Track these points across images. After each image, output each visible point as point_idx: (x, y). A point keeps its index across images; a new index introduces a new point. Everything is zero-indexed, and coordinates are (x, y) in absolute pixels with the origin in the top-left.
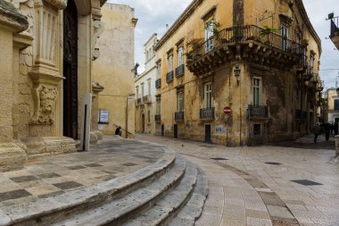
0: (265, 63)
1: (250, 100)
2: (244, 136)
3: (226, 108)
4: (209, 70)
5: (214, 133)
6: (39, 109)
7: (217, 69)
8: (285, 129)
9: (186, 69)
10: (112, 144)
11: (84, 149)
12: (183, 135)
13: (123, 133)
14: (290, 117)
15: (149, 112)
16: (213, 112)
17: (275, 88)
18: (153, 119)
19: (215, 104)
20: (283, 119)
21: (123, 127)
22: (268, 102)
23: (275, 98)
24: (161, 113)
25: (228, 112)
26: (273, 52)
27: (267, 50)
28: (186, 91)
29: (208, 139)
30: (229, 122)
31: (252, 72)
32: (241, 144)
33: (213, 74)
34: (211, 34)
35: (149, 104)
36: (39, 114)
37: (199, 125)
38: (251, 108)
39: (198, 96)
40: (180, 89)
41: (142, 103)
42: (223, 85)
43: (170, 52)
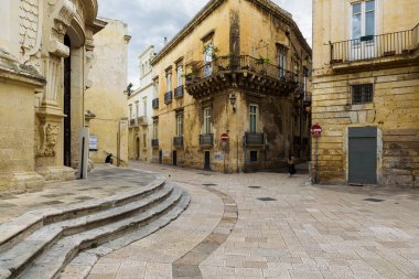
0: (261, 91)
1: (247, 127)
2: (241, 163)
3: (224, 135)
4: (208, 95)
5: (214, 160)
6: (45, 143)
7: (216, 94)
8: (282, 155)
9: (185, 91)
10: (105, 173)
11: (82, 177)
12: (183, 162)
13: (115, 160)
14: (287, 144)
15: (145, 136)
16: (212, 139)
17: (272, 115)
18: (149, 144)
19: (214, 131)
20: (280, 145)
21: (114, 153)
22: (264, 129)
23: (271, 125)
24: (159, 138)
25: (225, 138)
26: (268, 81)
27: (262, 79)
28: (186, 114)
29: (207, 166)
30: (226, 149)
31: (248, 99)
32: (238, 171)
33: (212, 99)
34: (209, 59)
35: (145, 126)
36: (45, 147)
37: (199, 151)
38: (247, 135)
39: (197, 121)
40: (179, 112)
41: (136, 125)
42: (221, 111)
43: (168, 70)
